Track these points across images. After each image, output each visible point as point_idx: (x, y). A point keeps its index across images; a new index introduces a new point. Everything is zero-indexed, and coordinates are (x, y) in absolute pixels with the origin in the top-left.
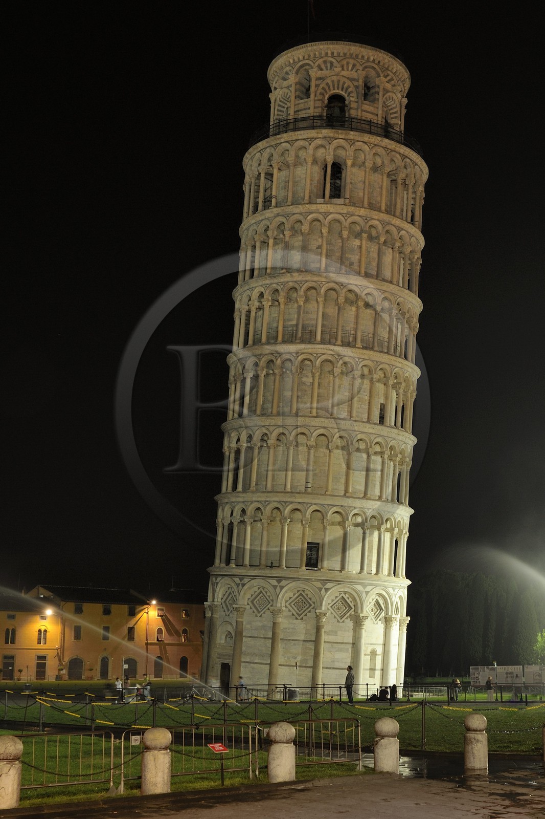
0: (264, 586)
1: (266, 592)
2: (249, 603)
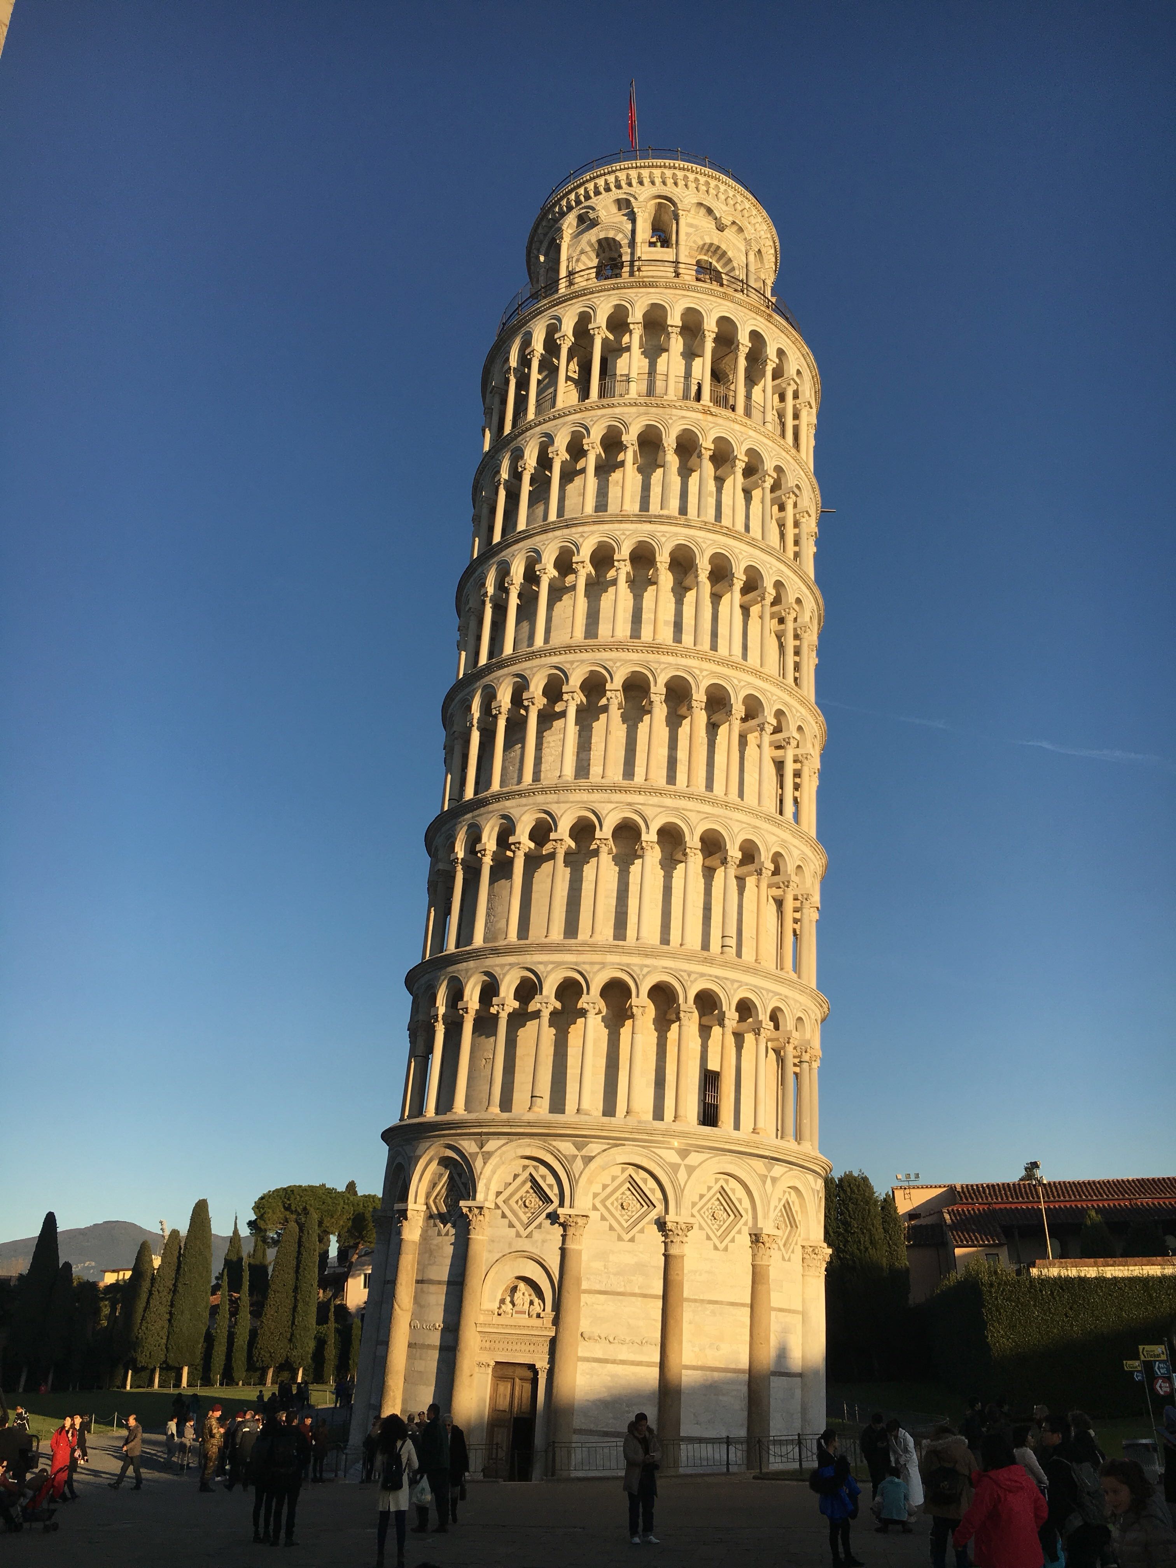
0: (644, 1163)
2: (599, 1205)
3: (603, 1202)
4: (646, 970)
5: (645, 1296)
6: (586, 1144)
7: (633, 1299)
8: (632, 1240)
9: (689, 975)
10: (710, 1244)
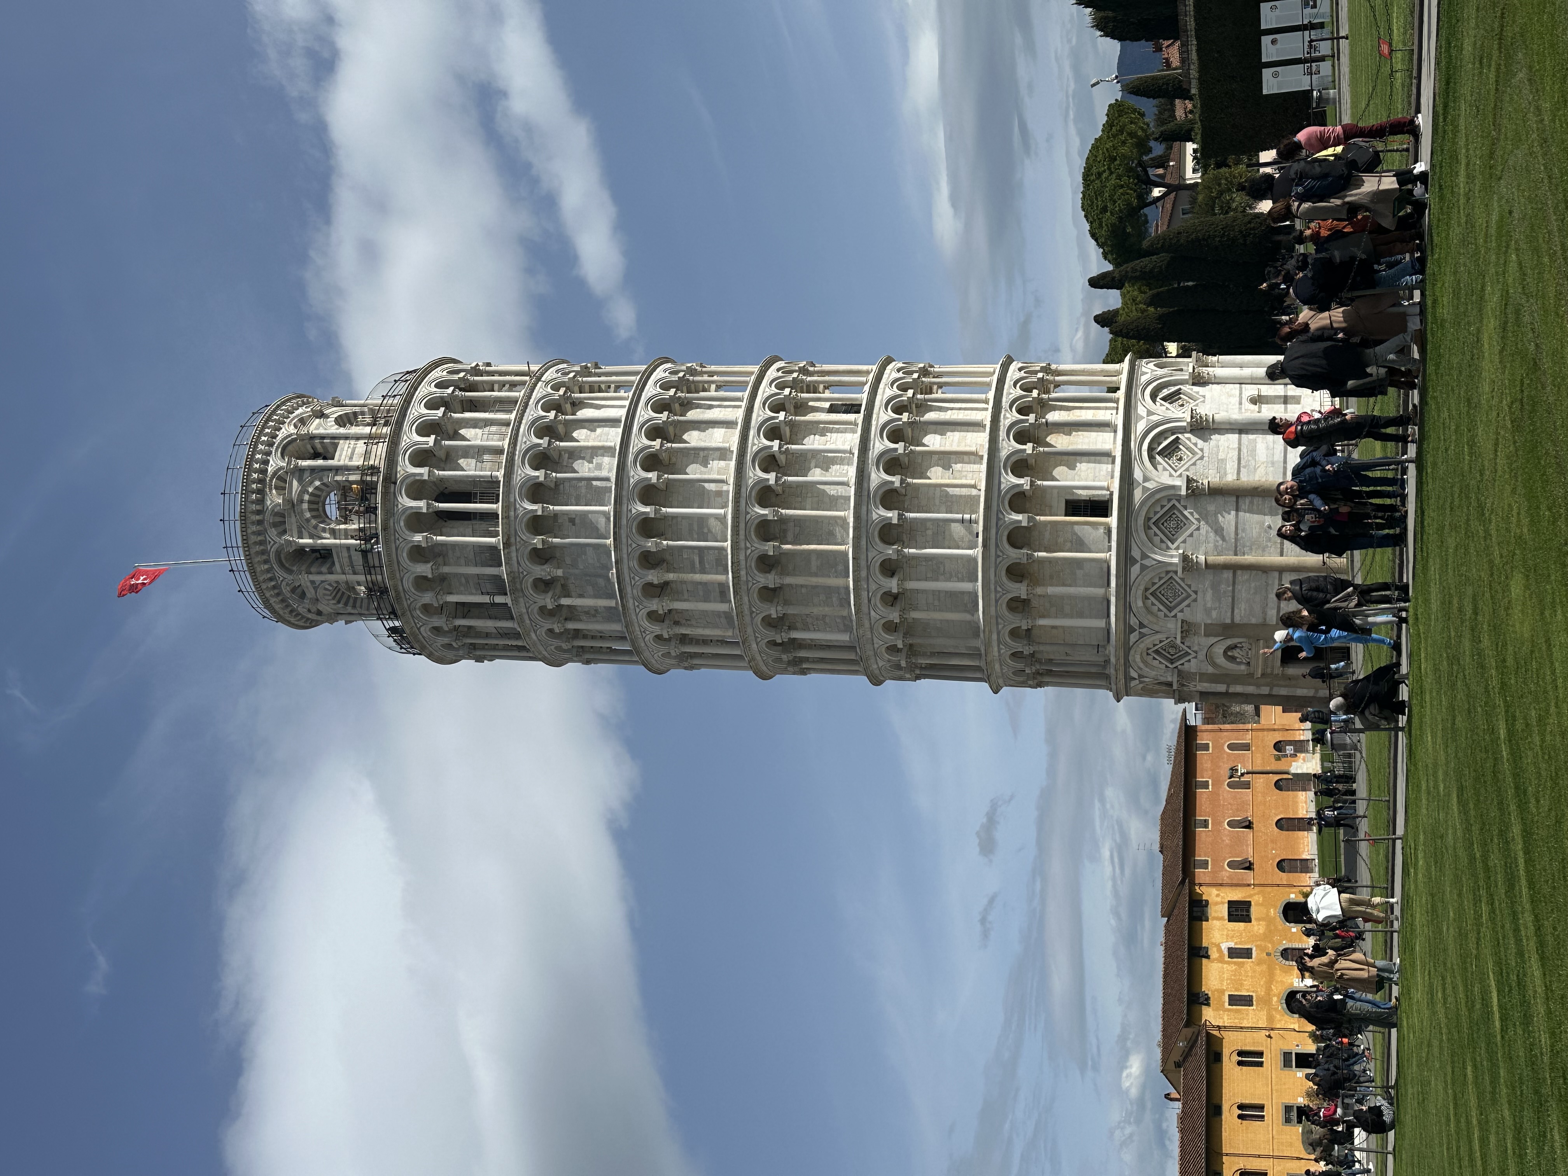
0: (1142, 588)
1: (1154, 584)
2: (1173, 614)
3: (1170, 609)
4: (999, 589)
5: (1234, 583)
6: (1130, 626)
7: (1236, 591)
8: (1196, 592)
9: (999, 556)
10: (1196, 533)
